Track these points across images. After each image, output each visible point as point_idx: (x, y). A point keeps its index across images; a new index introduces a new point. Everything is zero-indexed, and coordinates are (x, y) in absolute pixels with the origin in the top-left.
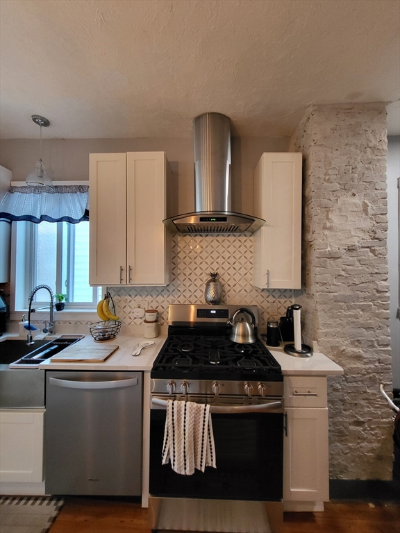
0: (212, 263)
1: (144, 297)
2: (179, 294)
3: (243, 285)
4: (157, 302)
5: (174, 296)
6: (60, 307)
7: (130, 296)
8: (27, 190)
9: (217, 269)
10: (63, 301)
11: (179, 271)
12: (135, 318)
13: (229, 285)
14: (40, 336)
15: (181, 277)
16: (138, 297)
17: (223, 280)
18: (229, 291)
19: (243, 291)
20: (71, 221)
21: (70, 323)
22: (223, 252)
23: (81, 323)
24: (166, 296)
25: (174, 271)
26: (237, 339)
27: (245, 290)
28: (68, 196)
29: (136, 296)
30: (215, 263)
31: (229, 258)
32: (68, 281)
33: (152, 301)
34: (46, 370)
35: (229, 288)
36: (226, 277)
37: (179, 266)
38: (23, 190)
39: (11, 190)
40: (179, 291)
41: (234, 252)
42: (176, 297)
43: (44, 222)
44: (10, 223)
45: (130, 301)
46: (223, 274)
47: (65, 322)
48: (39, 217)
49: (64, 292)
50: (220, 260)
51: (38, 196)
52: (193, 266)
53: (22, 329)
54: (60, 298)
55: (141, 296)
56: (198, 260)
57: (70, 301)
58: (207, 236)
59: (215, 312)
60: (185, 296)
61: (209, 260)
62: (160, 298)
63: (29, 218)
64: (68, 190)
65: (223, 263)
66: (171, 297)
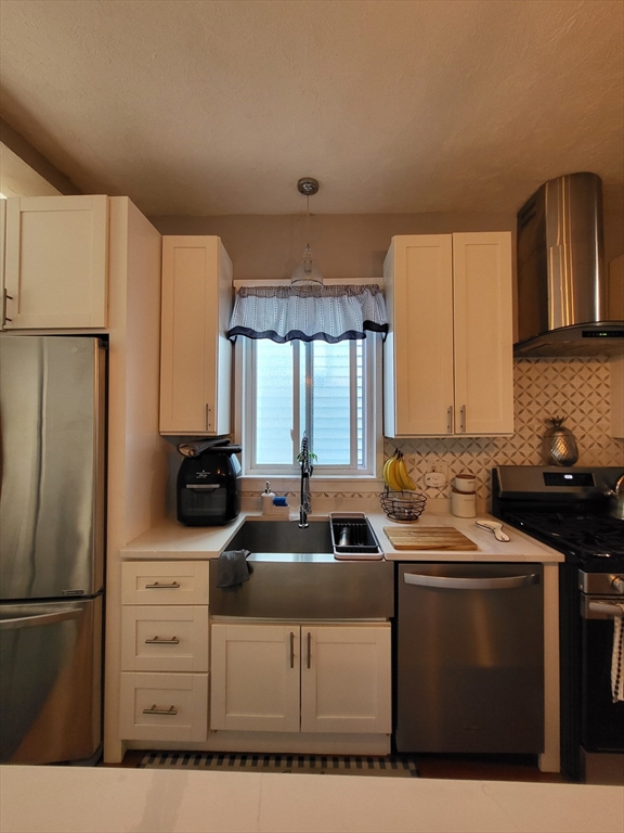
0: (547, 403)
1: (441, 455)
2: (496, 450)
3: (596, 435)
4: (462, 463)
5: (488, 454)
7: (419, 453)
9: (555, 412)
12: (429, 487)
14: (294, 515)
16: (432, 455)
19: (595, 446)
21: (327, 496)
22: (564, 386)
23: (344, 496)
24: (475, 455)
27: (599, 445)
29: (428, 454)
30: (551, 404)
31: (573, 395)
32: (309, 432)
33: (453, 462)
36: (570, 423)
40: (496, 446)
41: (581, 387)
42: (492, 455)
45: (420, 462)
46: (565, 420)
47: (319, 494)
48: (284, 334)
50: (560, 399)
52: (517, 407)
53: (269, 504)
55: (436, 453)
56: (525, 399)
58: (537, 361)
59: (571, 477)
60: (505, 454)
61: (542, 399)
62: (466, 457)
63: (271, 336)
65: (564, 403)
66: (484, 456)
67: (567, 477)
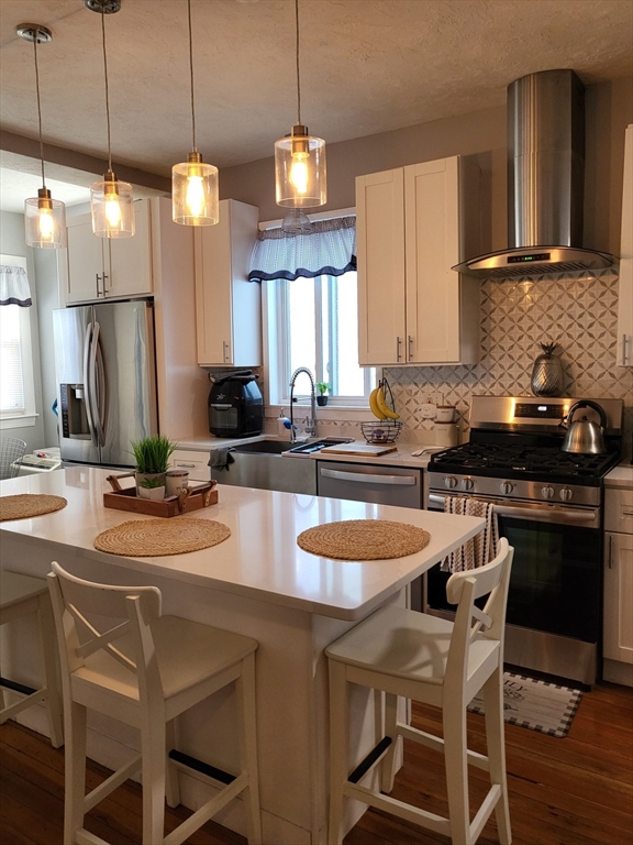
0: (550, 327)
1: (436, 386)
2: (493, 381)
3: (607, 364)
4: (457, 394)
5: (484, 385)
6: (322, 401)
7: (416, 384)
8: (279, 234)
9: (559, 337)
10: (326, 394)
11: (493, 344)
12: (425, 419)
13: (580, 366)
14: (302, 437)
15: (496, 353)
16: (428, 386)
17: (570, 356)
18: (580, 376)
19: (607, 376)
20: (331, 272)
21: (336, 424)
22: (571, 306)
23: (350, 424)
24: (471, 386)
25: (484, 344)
26: (573, 446)
27: (612, 375)
28: (329, 236)
29: (424, 385)
30: (555, 328)
31: (581, 316)
32: (330, 364)
33: (449, 394)
34: (317, 460)
35: (579, 370)
36: (575, 351)
37: (492, 334)
38: (274, 235)
39: (260, 236)
40: (493, 376)
41: (591, 305)
42: (488, 386)
43: (300, 279)
44: (260, 283)
45: (416, 393)
46: (570, 346)
47: (329, 422)
48: (293, 272)
49: (326, 380)
50: (565, 321)
51: (292, 240)
52: (516, 333)
53: (281, 426)
54: (323, 388)
55: (432, 384)
56: (525, 324)
57: (335, 394)
58: (541, 279)
59: (545, 409)
60: (502, 385)
61: (545, 323)
62: (462, 389)
63: (283, 275)
64: (329, 226)
65: (570, 326)
66: (480, 387)
67: (540, 408)
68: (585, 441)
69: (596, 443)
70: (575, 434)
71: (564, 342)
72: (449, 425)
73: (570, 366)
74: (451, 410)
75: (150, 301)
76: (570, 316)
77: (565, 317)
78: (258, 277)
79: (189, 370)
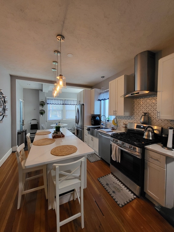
0: (147, 108)
2: (134, 120)
6: (108, 121)
7: (121, 119)
8: (102, 93)
9: (149, 111)
11: (135, 112)
13: (153, 118)
15: (135, 114)
17: (151, 115)
24: (130, 120)
25: (133, 112)
26: (145, 137)
29: (123, 119)
30: (148, 109)
31: (154, 106)
33: (127, 121)
34: (99, 132)
35: (153, 119)
36: (152, 114)
37: (135, 110)
39: (100, 94)
45: (121, 121)
46: (151, 113)
52: (139, 110)
56: (141, 108)
59: (142, 127)
61: (145, 108)
65: (151, 108)
66: (132, 121)
68: (148, 136)
69: (151, 137)
70: (146, 134)
71: (150, 112)
72: (124, 128)
73: (151, 117)
74: (125, 125)
75: (83, 105)
76: (151, 106)
77: (150, 106)
78: (99, 100)
79: (90, 115)
